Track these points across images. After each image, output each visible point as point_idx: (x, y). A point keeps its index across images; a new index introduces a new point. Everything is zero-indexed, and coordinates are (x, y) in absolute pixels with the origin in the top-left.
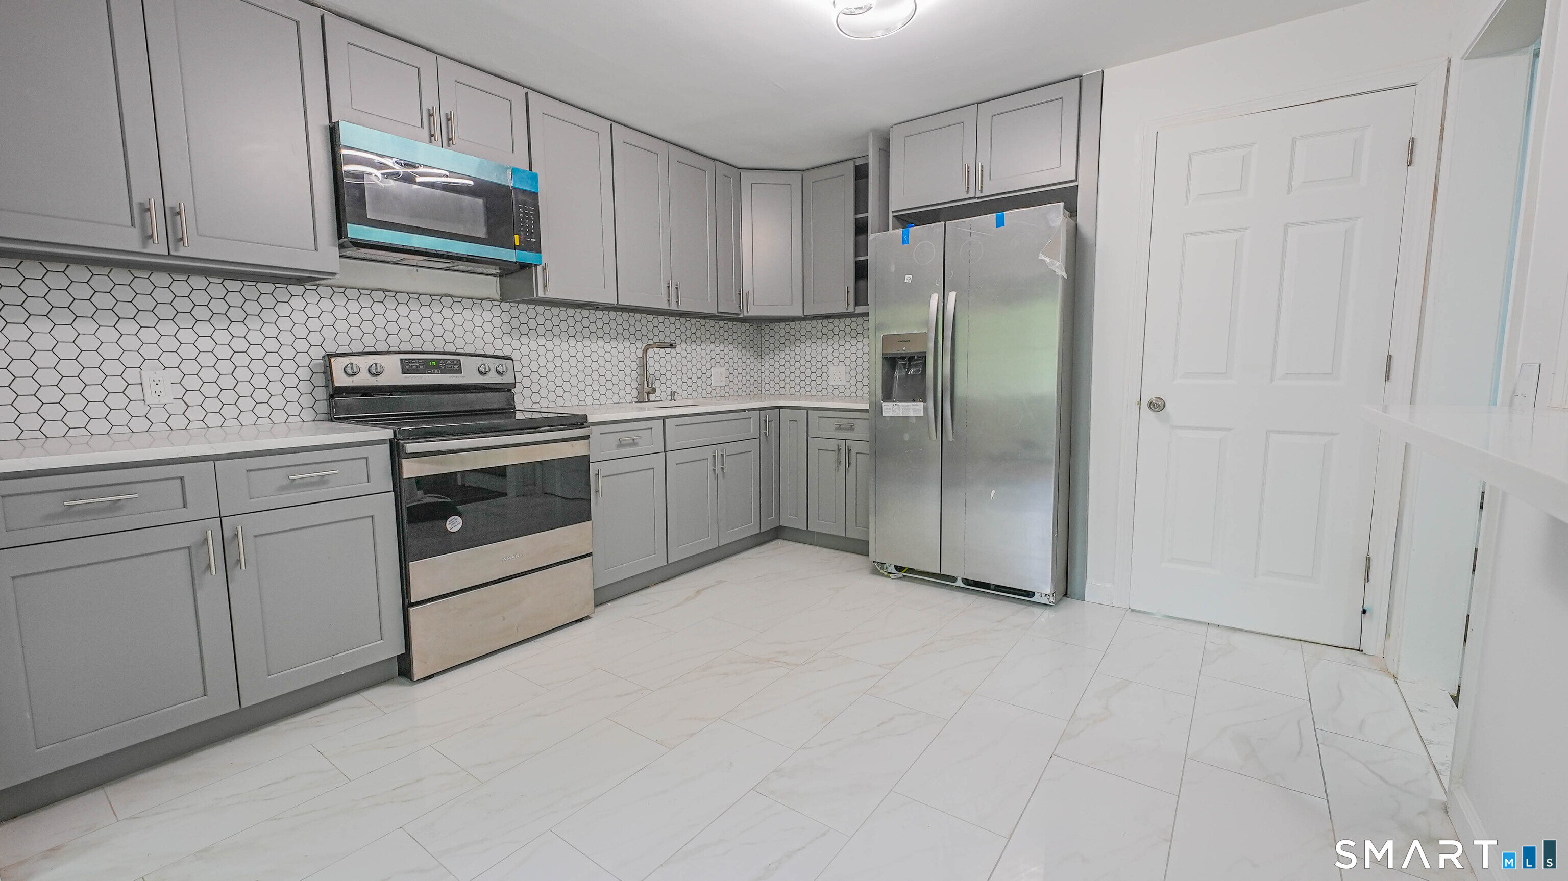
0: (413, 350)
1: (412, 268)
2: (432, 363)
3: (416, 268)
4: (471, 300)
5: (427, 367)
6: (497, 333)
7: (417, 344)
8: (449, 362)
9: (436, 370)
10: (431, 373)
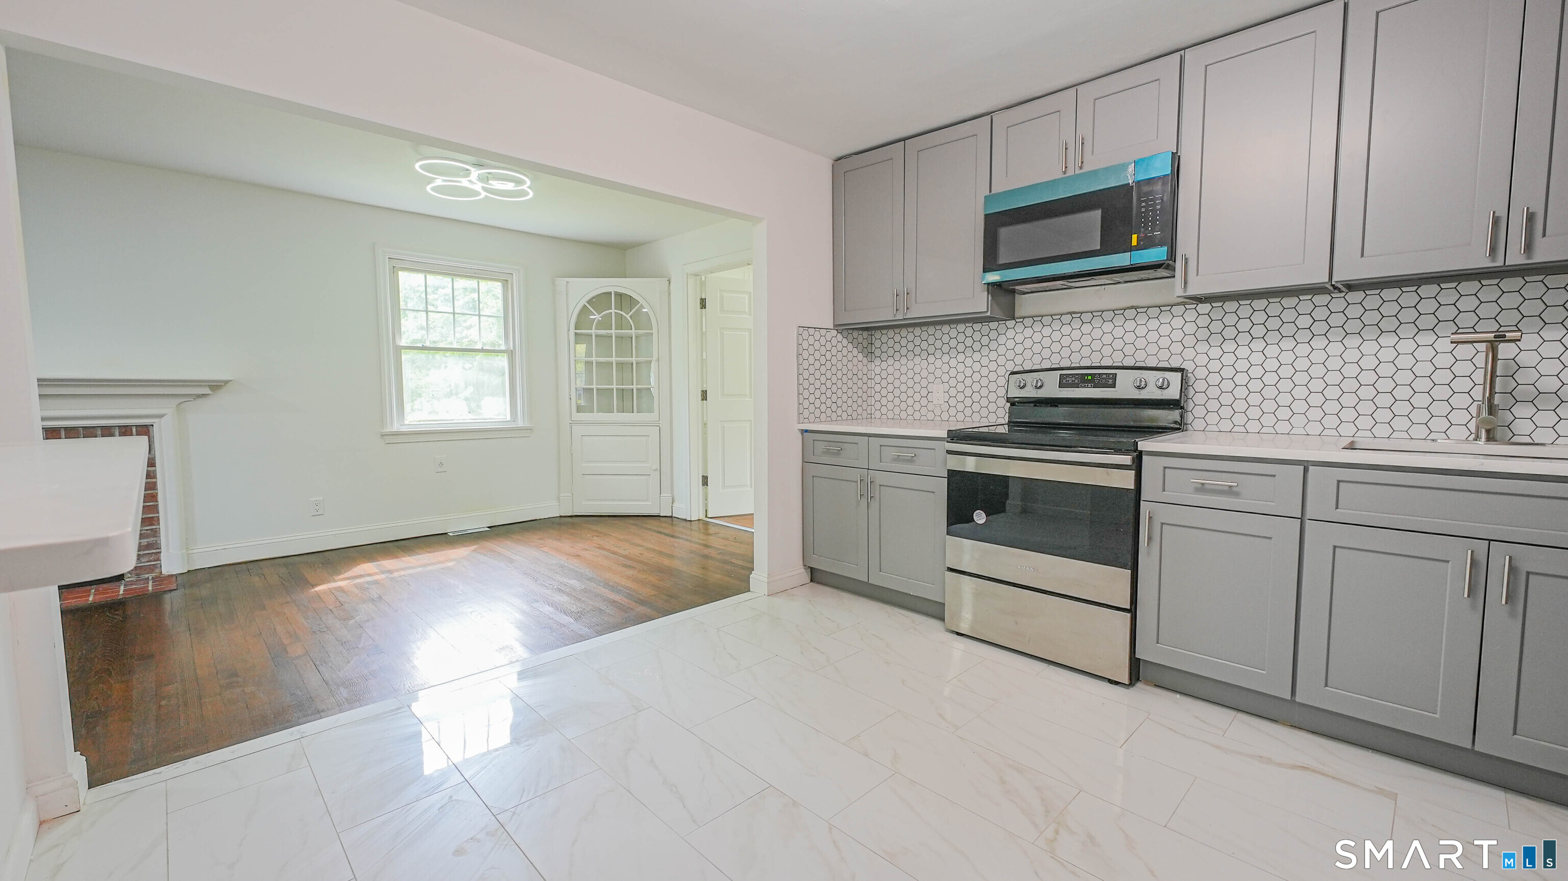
0: (1071, 366)
1: (1099, 287)
2: (1087, 378)
3: (1103, 287)
4: (1158, 308)
5: (1083, 381)
6: (1190, 341)
7: (1076, 361)
8: (1105, 376)
9: (1090, 385)
10: (1085, 387)
